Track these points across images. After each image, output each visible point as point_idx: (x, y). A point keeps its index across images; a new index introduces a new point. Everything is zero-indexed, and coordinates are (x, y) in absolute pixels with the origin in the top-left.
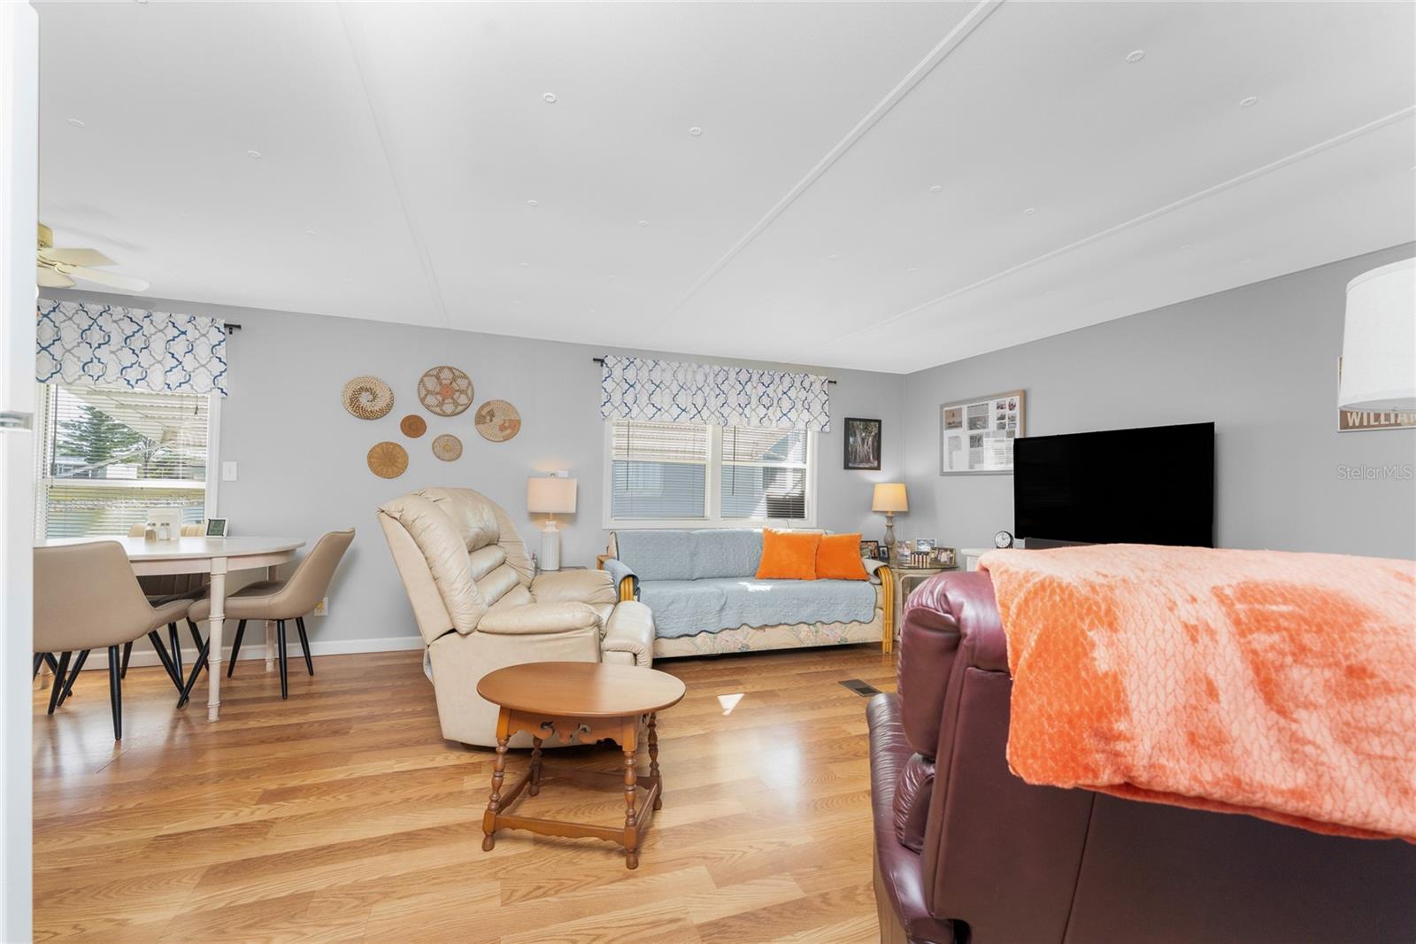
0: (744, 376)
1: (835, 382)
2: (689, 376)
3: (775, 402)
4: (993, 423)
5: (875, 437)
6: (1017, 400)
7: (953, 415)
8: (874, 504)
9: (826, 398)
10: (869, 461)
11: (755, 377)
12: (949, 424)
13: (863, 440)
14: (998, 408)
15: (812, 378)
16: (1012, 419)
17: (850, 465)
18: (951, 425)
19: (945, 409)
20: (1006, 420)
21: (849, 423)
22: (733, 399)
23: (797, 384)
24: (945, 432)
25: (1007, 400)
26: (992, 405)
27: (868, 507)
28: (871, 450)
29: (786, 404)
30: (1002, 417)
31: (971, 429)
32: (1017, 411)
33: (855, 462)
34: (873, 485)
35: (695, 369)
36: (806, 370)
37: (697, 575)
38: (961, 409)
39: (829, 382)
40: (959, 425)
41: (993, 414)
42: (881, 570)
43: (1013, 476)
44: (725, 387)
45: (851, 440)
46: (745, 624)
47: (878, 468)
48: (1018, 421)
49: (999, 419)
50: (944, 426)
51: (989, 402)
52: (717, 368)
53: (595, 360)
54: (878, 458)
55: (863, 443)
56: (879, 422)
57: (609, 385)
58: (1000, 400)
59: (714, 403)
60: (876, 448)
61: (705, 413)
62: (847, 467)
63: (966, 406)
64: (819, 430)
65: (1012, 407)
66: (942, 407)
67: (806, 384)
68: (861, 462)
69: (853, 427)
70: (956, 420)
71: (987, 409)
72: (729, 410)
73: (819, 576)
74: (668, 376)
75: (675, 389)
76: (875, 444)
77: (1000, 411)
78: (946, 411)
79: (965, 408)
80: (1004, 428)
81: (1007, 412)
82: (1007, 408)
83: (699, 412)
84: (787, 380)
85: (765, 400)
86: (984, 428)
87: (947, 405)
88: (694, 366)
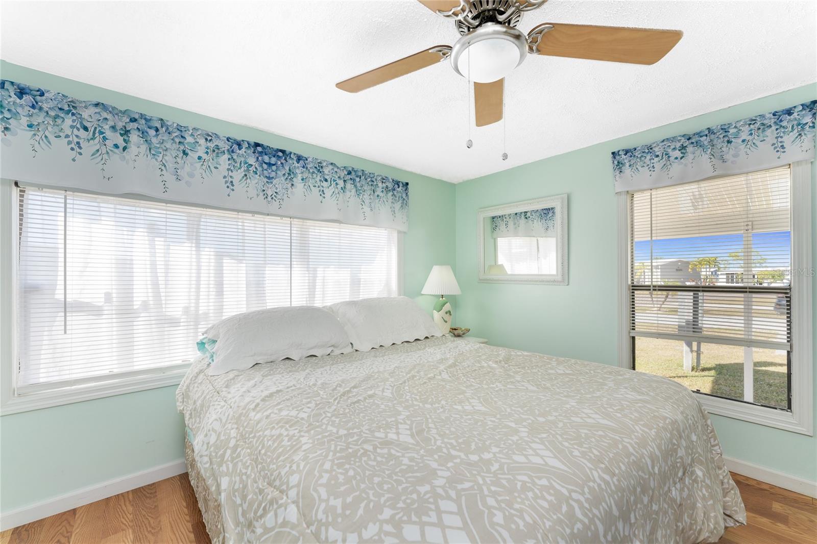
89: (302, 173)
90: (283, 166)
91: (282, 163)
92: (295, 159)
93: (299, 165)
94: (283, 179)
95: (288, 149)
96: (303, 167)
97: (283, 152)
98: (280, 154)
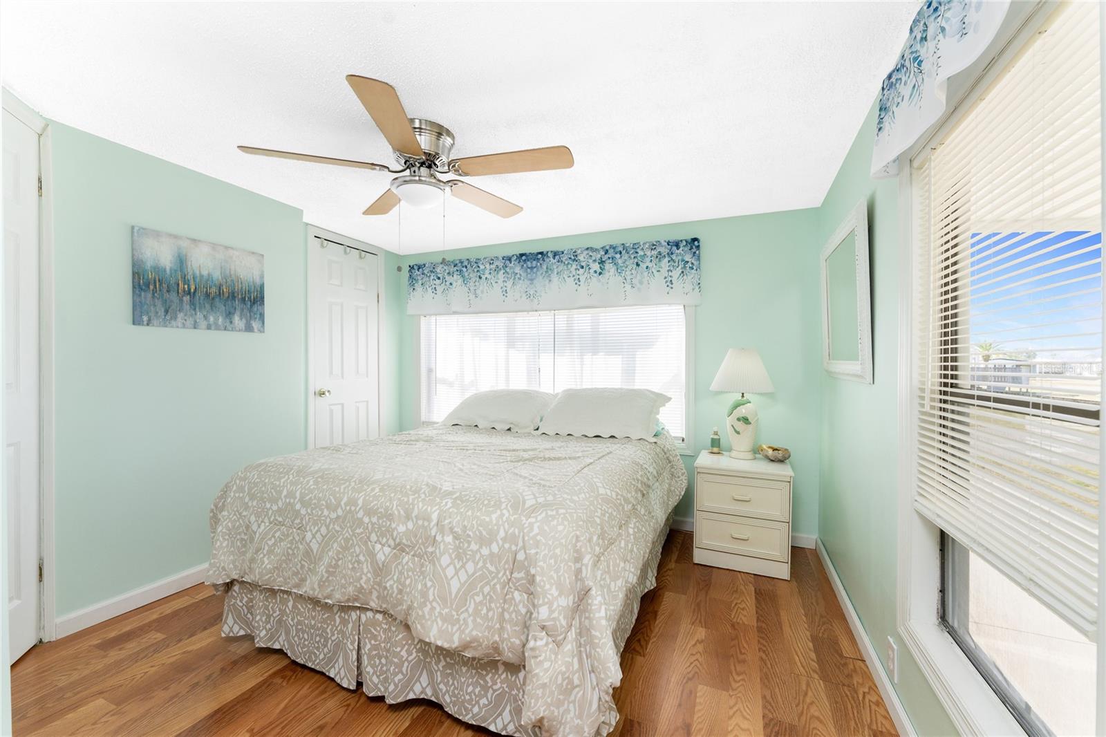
89: (557, 267)
90: (541, 267)
91: (541, 264)
92: (551, 256)
93: (555, 261)
94: (541, 277)
95: (544, 250)
96: (558, 262)
97: (541, 253)
98: (540, 256)
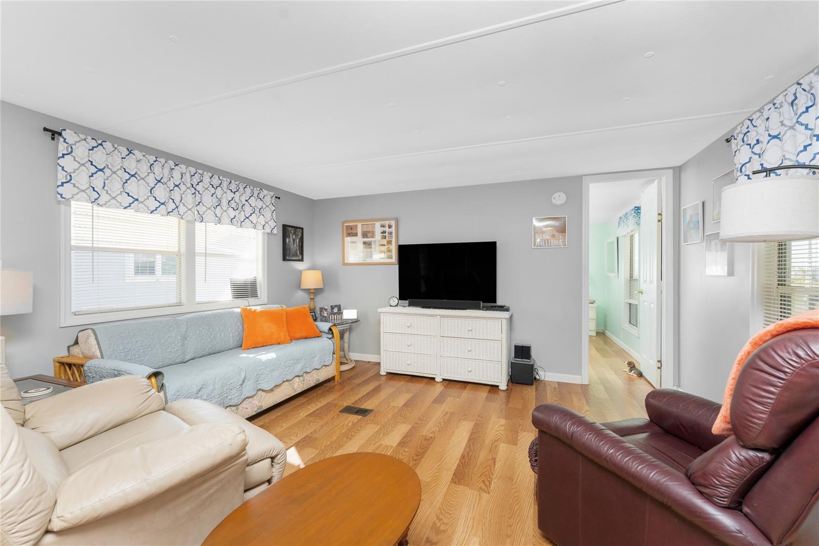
0: (216, 181)
1: (279, 198)
2: (166, 171)
3: (240, 207)
4: (378, 236)
5: (300, 239)
6: (393, 223)
7: (351, 229)
8: (302, 283)
9: (274, 208)
10: (297, 255)
11: (225, 184)
12: (349, 234)
13: (294, 240)
14: (381, 226)
15: (265, 192)
16: (391, 233)
17: (287, 258)
18: (349, 235)
19: (346, 224)
20: (387, 234)
21: (285, 227)
22: (208, 200)
23: (255, 195)
24: (345, 238)
25: (387, 223)
26: (378, 225)
27: (298, 286)
28: (298, 248)
29: (248, 210)
30: (384, 232)
31: (364, 238)
32: (393, 229)
33: (289, 256)
34: (300, 273)
35: (173, 167)
36: (262, 186)
37: (188, 357)
38: (356, 226)
39: (276, 197)
40: (356, 235)
41: (378, 230)
42: (332, 328)
43: (398, 266)
44: (199, 188)
45: (287, 240)
46: (260, 390)
47: (302, 260)
48: (394, 235)
49: (382, 233)
50: (345, 235)
51: (376, 223)
52: (193, 170)
53: (45, 129)
54: (302, 253)
55: (294, 243)
56: (302, 229)
57: (67, 162)
58: (383, 223)
59: (189, 200)
60: (301, 246)
61: (182, 209)
62: (284, 259)
63: (361, 224)
64: (270, 232)
65: (390, 227)
66: (343, 223)
67: (261, 196)
68: (293, 256)
69: (288, 231)
70: (354, 231)
71: (374, 227)
72: (204, 209)
73: (293, 339)
74: (144, 168)
75: (151, 181)
76: (300, 244)
77: (382, 228)
78: (347, 226)
79: (359, 225)
80: (385, 238)
81: (387, 229)
82: (387, 227)
83: (177, 207)
84: (248, 190)
85: (233, 204)
86: (373, 237)
87: (346, 222)
88: (171, 163)
